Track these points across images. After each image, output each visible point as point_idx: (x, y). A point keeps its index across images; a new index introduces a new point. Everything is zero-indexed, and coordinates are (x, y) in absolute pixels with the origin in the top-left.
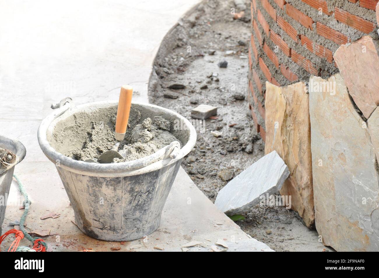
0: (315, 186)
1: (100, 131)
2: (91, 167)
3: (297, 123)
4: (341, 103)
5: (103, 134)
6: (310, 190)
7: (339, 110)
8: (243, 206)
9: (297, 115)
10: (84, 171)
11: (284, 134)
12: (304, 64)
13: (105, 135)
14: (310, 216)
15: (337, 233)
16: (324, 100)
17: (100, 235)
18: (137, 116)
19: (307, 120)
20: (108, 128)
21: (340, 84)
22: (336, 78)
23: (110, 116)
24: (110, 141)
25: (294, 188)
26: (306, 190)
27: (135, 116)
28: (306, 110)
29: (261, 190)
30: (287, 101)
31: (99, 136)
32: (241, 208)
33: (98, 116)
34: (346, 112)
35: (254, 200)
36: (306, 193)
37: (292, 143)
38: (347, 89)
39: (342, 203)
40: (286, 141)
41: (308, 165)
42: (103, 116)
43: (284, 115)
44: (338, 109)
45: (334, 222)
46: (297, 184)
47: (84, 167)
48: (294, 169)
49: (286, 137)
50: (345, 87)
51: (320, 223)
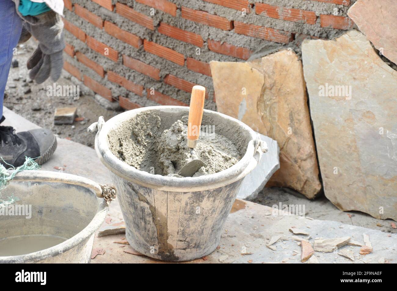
0: (322, 154)
1: (127, 147)
2: (204, 181)
3: (282, 94)
4: (363, 60)
5: (131, 149)
6: (313, 160)
7: (359, 68)
8: (253, 193)
9: (282, 87)
10: (196, 186)
11: (261, 110)
12: (260, 33)
13: (132, 150)
14: (316, 186)
15: (366, 194)
16: (331, 61)
17: (182, 257)
18: (156, 122)
19: (301, 88)
20: (132, 142)
21: (358, 41)
22: (350, 35)
23: (132, 128)
24: (137, 156)
25: (287, 162)
26: (309, 161)
27: (154, 122)
28: (300, 78)
29: (263, 172)
30: (264, 74)
31: (128, 152)
32: (252, 195)
33: (122, 131)
34: (371, 67)
35: (262, 184)
36: (309, 164)
37: (276, 116)
38: (371, 43)
39: (372, 162)
40: (265, 116)
41: (309, 134)
42: (126, 129)
43: (262, 90)
44: (357, 67)
45: (360, 184)
46: (291, 157)
47: (196, 182)
48: (285, 143)
49: (266, 112)
50: (369, 42)
51: (333, 189)
